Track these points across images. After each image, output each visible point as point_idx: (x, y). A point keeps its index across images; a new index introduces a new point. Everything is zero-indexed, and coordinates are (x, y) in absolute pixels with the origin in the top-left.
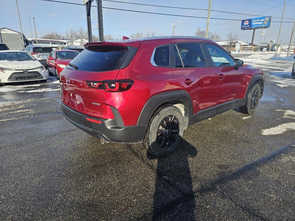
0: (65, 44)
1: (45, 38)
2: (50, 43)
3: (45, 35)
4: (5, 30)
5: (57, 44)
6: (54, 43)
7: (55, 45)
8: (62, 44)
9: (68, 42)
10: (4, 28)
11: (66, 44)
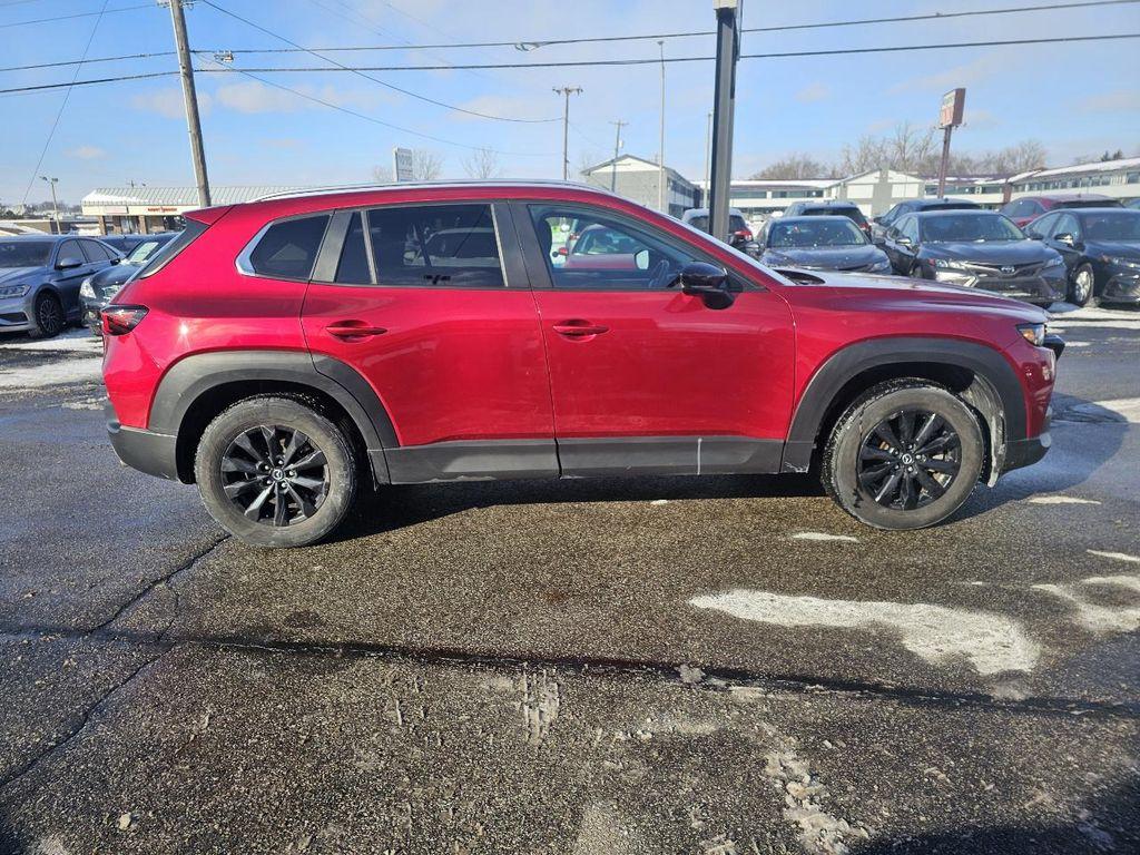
0: (820, 194)
1: (764, 177)
2: (769, 194)
3: (765, 169)
4: (629, 160)
5: (791, 197)
6: (783, 195)
7: (784, 199)
8: (809, 194)
9: (830, 188)
10: (626, 156)
11: (825, 193)
